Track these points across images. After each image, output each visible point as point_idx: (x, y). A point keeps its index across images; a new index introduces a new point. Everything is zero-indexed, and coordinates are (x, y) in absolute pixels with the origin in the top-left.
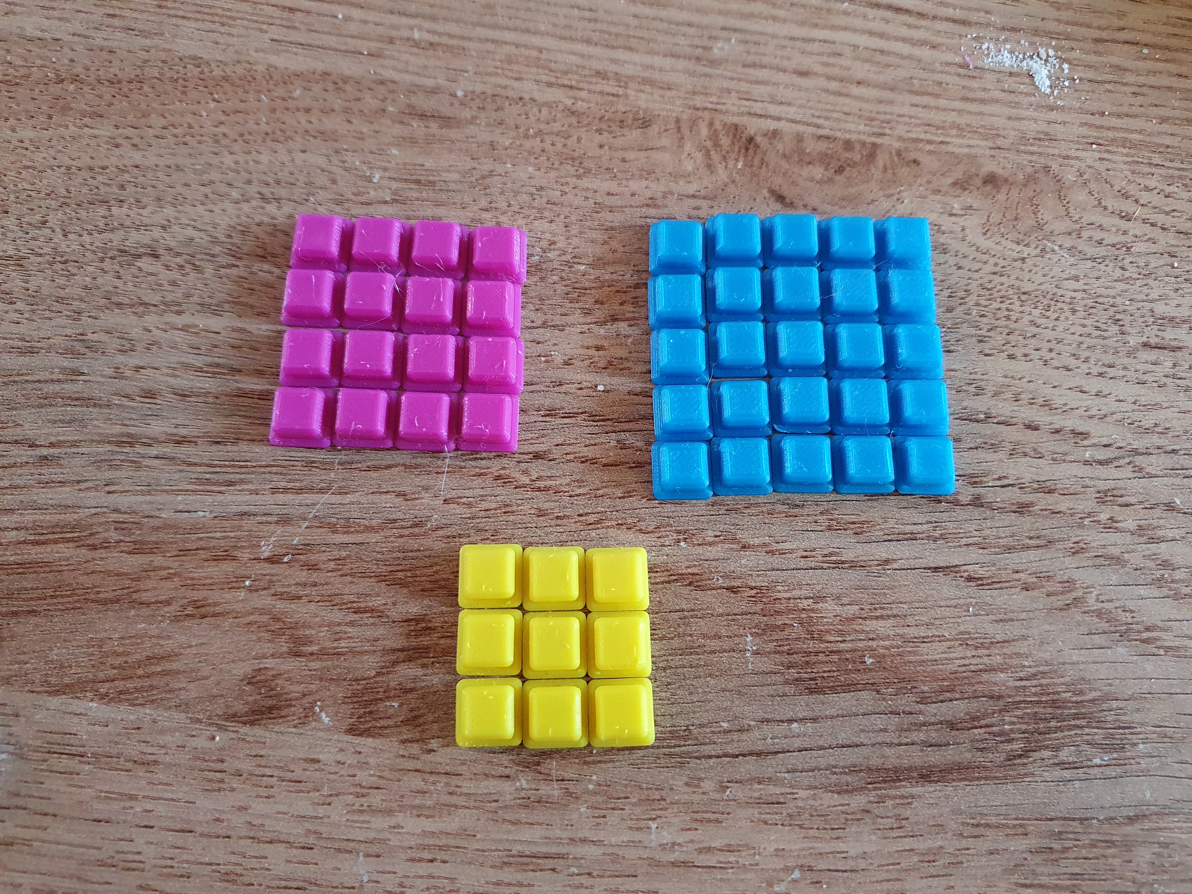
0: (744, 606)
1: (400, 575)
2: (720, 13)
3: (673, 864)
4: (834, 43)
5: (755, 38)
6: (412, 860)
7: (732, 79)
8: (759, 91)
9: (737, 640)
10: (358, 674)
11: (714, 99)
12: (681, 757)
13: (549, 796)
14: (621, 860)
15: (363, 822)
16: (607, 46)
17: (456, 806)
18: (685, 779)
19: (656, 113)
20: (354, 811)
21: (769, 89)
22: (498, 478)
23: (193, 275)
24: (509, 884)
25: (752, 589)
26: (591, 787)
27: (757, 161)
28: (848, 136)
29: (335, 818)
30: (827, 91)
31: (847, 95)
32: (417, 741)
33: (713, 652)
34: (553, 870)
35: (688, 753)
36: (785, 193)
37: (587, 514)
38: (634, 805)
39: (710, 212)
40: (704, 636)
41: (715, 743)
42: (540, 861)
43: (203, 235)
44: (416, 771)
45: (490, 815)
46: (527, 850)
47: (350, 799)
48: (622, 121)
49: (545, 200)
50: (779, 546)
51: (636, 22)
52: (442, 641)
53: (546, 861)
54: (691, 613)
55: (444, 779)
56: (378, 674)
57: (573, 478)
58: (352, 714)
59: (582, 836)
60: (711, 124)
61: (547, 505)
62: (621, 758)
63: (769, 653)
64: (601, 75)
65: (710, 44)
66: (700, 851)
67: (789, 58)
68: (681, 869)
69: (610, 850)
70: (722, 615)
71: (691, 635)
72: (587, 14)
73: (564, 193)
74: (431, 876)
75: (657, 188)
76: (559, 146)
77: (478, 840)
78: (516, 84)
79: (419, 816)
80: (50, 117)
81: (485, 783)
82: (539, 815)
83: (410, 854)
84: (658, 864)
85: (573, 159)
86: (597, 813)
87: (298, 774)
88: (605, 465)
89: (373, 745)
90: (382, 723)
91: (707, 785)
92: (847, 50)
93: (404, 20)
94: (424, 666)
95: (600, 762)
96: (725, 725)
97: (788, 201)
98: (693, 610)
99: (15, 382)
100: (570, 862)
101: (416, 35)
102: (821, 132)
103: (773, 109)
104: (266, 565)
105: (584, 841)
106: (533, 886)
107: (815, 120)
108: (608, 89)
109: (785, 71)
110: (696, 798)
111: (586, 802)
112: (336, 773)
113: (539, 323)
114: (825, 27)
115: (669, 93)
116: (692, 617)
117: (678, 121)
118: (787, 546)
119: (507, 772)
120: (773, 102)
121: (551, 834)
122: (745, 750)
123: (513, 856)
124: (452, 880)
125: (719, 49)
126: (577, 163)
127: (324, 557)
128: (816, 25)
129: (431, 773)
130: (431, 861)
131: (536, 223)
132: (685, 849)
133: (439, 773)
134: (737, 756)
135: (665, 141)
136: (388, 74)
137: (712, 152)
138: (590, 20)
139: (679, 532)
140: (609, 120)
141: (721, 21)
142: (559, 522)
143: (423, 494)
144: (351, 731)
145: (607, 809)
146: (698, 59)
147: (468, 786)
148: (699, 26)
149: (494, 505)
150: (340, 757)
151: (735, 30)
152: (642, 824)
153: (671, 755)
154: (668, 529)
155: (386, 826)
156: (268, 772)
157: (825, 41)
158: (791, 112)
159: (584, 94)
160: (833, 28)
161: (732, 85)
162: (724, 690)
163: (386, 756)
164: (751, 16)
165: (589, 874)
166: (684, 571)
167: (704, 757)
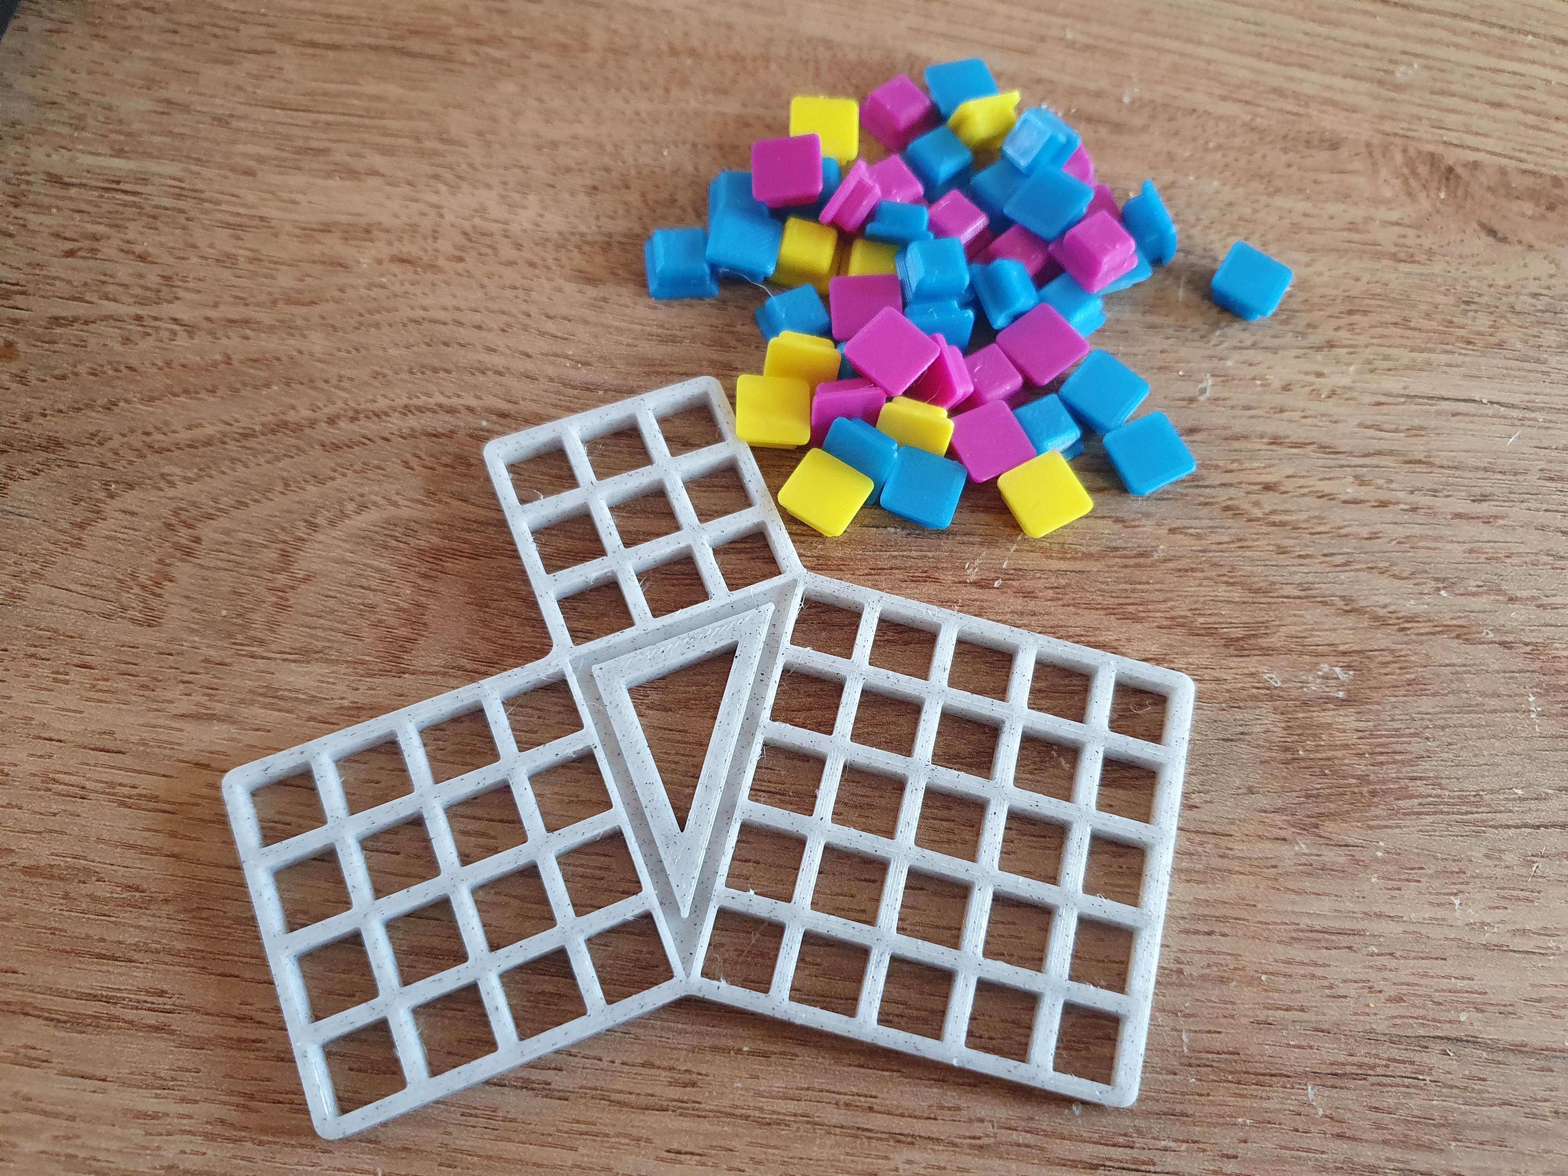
0: (1520, 664)
1: (1131, 609)
2: (1398, 36)
3: (1486, 947)
4: (1522, 75)
5: (1439, 65)
6: (1187, 932)
7: (1420, 105)
8: (1451, 120)
9: (1519, 700)
11: (1405, 125)
12: (1475, 826)
13: (1334, 863)
14: (1425, 940)
15: (1125, 886)
16: (1279, 63)
17: (1230, 871)
18: (1484, 850)
19: (1344, 135)
20: (1111, 872)
21: (1462, 118)
22: (1226, 509)
24: (1302, 963)
25: (1527, 644)
26: (1379, 854)
27: (1460, 192)
28: (1555, 173)
30: (1526, 125)
31: (1547, 130)
33: (1495, 711)
34: (1350, 948)
35: (1483, 821)
36: (1496, 226)
37: (1332, 554)
38: (1431, 877)
39: (1419, 241)
40: (1482, 694)
41: (1511, 811)
42: (1333, 937)
45: (1270, 883)
46: (1318, 924)
47: (1105, 858)
48: (1307, 142)
49: (1236, 216)
50: (1551, 600)
51: (1307, 40)
53: (1340, 937)
54: (1464, 669)
55: (1213, 840)
57: (1312, 514)
59: (1377, 910)
60: (1405, 151)
61: (1286, 543)
62: (1408, 823)
63: (1557, 715)
64: (1279, 92)
65: (1391, 67)
66: (1514, 933)
67: (1479, 88)
68: (1495, 953)
69: (1412, 928)
70: (1498, 672)
71: (1466, 692)
72: (1253, 28)
73: (1255, 211)
74: (1211, 952)
75: (1358, 213)
76: (1243, 162)
77: (1259, 911)
78: (1187, 95)
79: (1188, 881)
80: (667, 91)
81: (1259, 845)
82: (1325, 884)
83: (1184, 923)
84: (1468, 946)
85: (1262, 177)
86: (1390, 884)
88: (1345, 502)
89: (1126, 797)
90: (1133, 773)
91: (1510, 858)
92: (1539, 84)
93: (1053, 19)
95: (1386, 827)
96: (1519, 792)
97: (1500, 235)
98: (1465, 665)
99: (658, 373)
100: (1367, 940)
101: (1069, 36)
102: (1524, 166)
103: (1470, 140)
104: (974, 590)
105: (1379, 916)
106: (1329, 966)
107: (1517, 154)
108: (1289, 108)
109: (1476, 101)
110: (1500, 872)
111: (1376, 871)
113: (1248, 344)
114: (1512, 59)
115: (1354, 116)
116: (1465, 672)
117: (1368, 145)
118: (1558, 600)
119: (1282, 834)
120: (1468, 132)
121: (1341, 907)
122: (1546, 822)
123: (1302, 931)
124: (1236, 956)
125: (1401, 73)
126: (1266, 180)
127: (1040, 584)
128: (1501, 56)
129: (1197, 832)
130: (1210, 933)
132: (1496, 930)
133: (1205, 833)
134: (1538, 827)
135: (1358, 165)
136: (1045, 73)
137: (1411, 180)
138: (1258, 34)
139: (1437, 580)
140: (1294, 139)
141: (1400, 44)
142: (1302, 561)
143: (1144, 522)
145: (1399, 880)
146: (1381, 83)
147: (1240, 848)
148: (1376, 48)
149: (1226, 539)
151: (1416, 55)
152: (1444, 899)
153: (1464, 823)
154: (1425, 575)
157: (1515, 73)
158: (1490, 144)
159: (1261, 110)
160: (1520, 60)
161: (1421, 111)
162: (1513, 754)
164: (1430, 41)
165: (1391, 954)
166: (1449, 623)
167: (1501, 826)
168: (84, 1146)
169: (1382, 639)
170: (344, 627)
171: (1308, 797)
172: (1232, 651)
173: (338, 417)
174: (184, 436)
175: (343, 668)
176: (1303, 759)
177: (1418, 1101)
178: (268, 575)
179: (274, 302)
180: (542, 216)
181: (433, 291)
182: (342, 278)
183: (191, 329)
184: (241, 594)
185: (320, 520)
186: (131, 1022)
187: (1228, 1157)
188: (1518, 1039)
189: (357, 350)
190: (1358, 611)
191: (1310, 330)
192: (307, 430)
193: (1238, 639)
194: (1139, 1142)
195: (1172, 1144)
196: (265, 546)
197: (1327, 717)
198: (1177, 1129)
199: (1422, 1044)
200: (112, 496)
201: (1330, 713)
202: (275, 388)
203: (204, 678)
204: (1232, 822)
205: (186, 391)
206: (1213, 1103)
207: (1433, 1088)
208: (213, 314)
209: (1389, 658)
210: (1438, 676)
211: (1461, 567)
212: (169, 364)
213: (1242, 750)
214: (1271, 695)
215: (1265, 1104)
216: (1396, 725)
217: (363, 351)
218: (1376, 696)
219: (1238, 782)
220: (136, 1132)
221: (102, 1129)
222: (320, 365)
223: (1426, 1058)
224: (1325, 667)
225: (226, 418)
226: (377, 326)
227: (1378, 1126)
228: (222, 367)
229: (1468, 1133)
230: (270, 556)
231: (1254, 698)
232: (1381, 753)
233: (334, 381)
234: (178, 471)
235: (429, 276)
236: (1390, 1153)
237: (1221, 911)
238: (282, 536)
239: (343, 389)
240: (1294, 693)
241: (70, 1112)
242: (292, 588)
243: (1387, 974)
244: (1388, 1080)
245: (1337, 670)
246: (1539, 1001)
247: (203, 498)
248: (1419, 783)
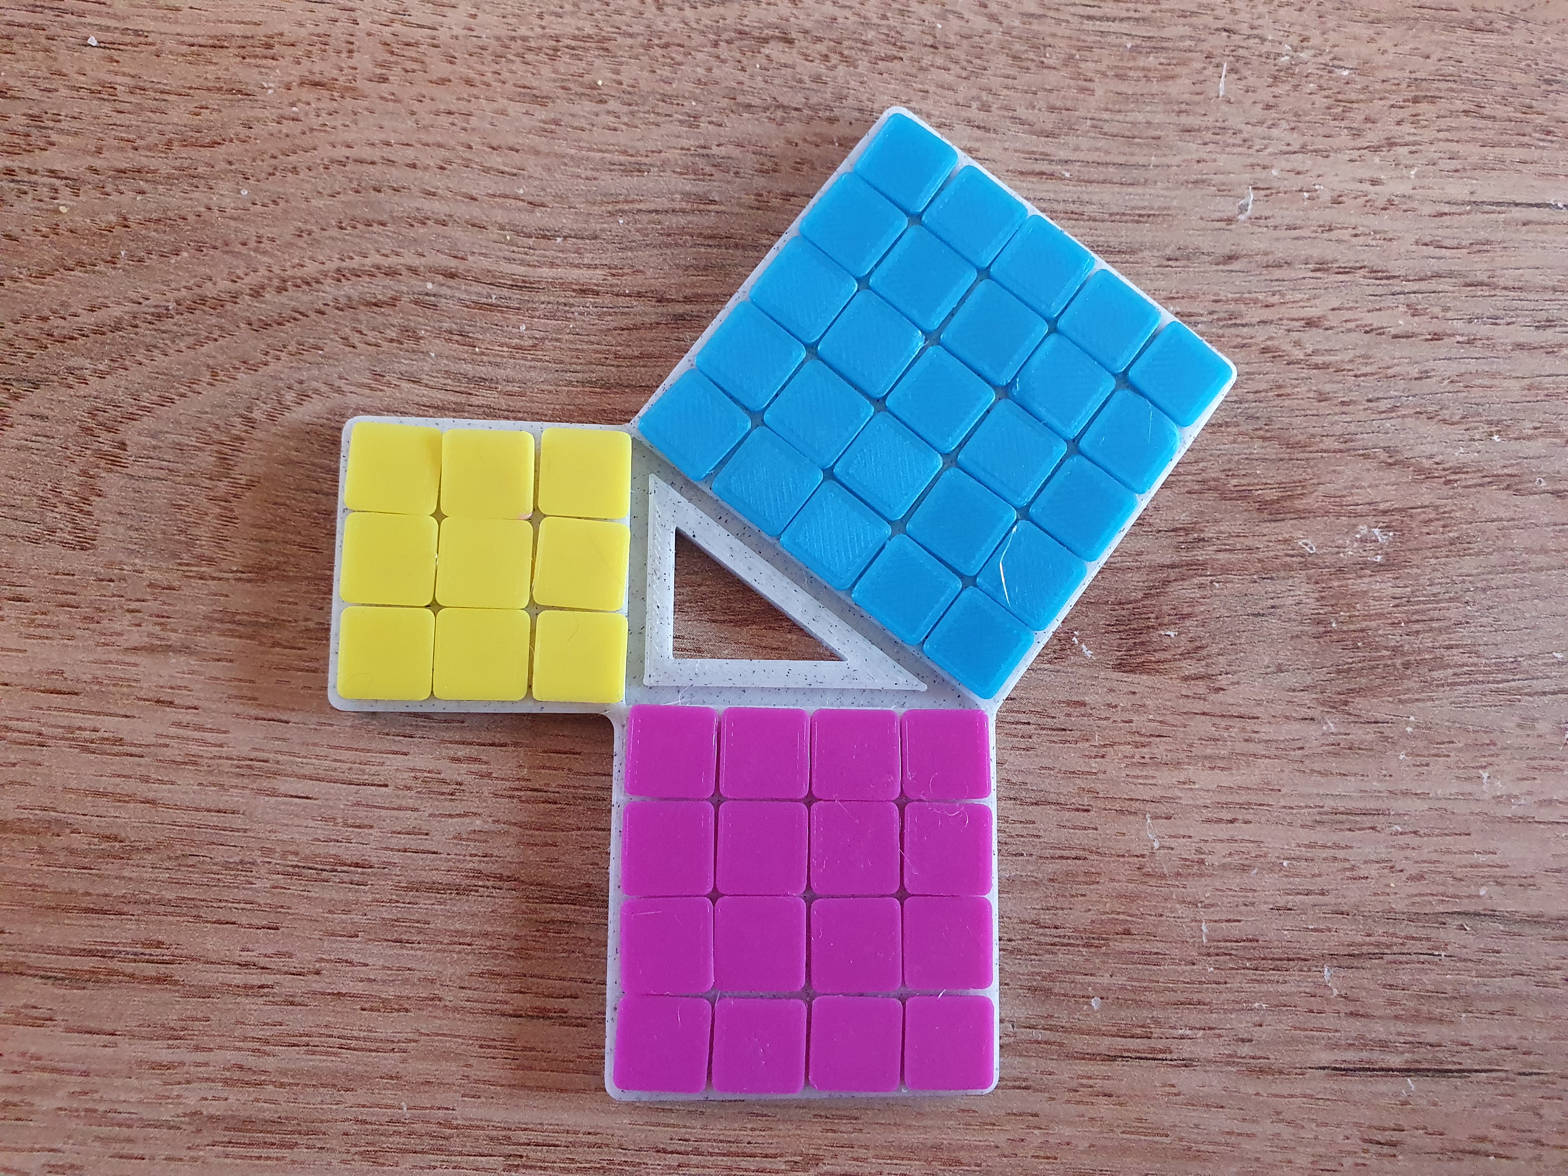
3: (1511, 819)
6: (1208, 821)
10: (1122, 597)
12: (1510, 694)
13: (1362, 742)
14: (1451, 817)
15: (1146, 777)
17: (1255, 756)
18: (1517, 719)
20: (1133, 764)
22: (1265, 350)
23: (842, 69)
24: (1324, 846)
26: (1409, 729)
29: (1112, 772)
32: (1202, 678)
33: (1540, 569)
34: (1373, 828)
35: (1518, 689)
37: (1378, 399)
38: (1460, 750)
41: (1548, 677)
42: (1358, 818)
43: (848, 13)
44: (1204, 714)
45: (1296, 766)
46: (1341, 805)
47: (1128, 749)
52: (1221, 556)
53: (1365, 818)
54: (1511, 523)
55: (1239, 723)
56: (1146, 596)
57: (1358, 352)
58: (1119, 645)
59: (1403, 788)
61: (1328, 388)
66: (1543, 803)
68: (1520, 825)
69: (1438, 805)
70: (1547, 525)
71: (1512, 550)
74: (1233, 840)
77: (1283, 796)
79: (1212, 768)
81: (1287, 727)
82: (1351, 764)
83: (1207, 814)
84: (1494, 820)
86: (1418, 760)
87: (1061, 720)
88: (1395, 337)
89: (1150, 684)
90: (1158, 656)
91: (1543, 727)
94: (1201, 586)
95: (1417, 700)
96: (1559, 656)
98: (1514, 519)
99: (623, 212)
100: (1391, 819)
105: (1405, 794)
106: (1351, 847)
110: (1530, 742)
111: (1405, 747)
112: (1106, 719)
113: (1296, 147)
116: (1513, 527)
119: (1310, 713)
121: (1367, 786)
123: (1326, 814)
124: (1258, 843)
129: (1222, 716)
130: (1232, 822)
131: (1282, 11)
132: (1522, 802)
133: (1232, 716)
139: (1490, 423)
142: (1345, 409)
144: (1120, 666)
145: (1429, 756)
147: (1267, 731)
149: (1264, 386)
150: (1110, 699)
152: (1473, 773)
153: (1499, 691)
154: (1478, 419)
155: (1174, 780)
156: (1023, 718)
162: (1555, 615)
163: (1167, 696)
165: (1415, 832)
166: (1500, 472)
167: (1536, 693)
168: (101, 1099)
169: (1426, 495)
170: (299, 539)
171: (1339, 672)
172: (1265, 515)
173: (263, 287)
174: (87, 320)
175: (304, 586)
176: (1336, 631)
177: (1433, 976)
178: (207, 483)
179: (169, 144)
180: (474, 16)
181: (356, 122)
182: (246, 111)
183: (75, 185)
184: (180, 507)
185: (257, 414)
186: (132, 976)
187: (1243, 1040)
188: (1535, 910)
189: (275, 202)
190: (1403, 464)
191: (1369, 125)
192: (229, 306)
193: (1273, 502)
194: (1157, 1032)
195: (1188, 1032)
196: (200, 449)
197: (1362, 585)
198: (1194, 1017)
199: (1440, 920)
200: (16, 397)
201: (1366, 580)
202: (185, 254)
203: (153, 606)
204: (1259, 703)
205: (81, 264)
206: (1230, 990)
207: (1447, 962)
208: (98, 163)
209: (1433, 516)
210: (1484, 532)
211: (1517, 406)
212: (55, 229)
213: (1273, 624)
214: (1306, 562)
215: (1281, 988)
216: (1435, 590)
217: (282, 204)
218: (1416, 559)
219: (1267, 660)
220: (154, 1082)
221: (118, 1082)
222: (233, 223)
223: (1442, 934)
224: (1363, 529)
225: (131, 294)
226: (295, 170)
227: (1392, 1003)
228: (118, 230)
229: (1479, 1004)
230: (207, 460)
231: (1288, 567)
232: (1418, 621)
233: (253, 244)
234: (87, 363)
235: (349, 103)
236: (1402, 1027)
237: (1243, 798)
238: (216, 437)
239: (265, 253)
240: (1329, 560)
241: (83, 1068)
242: (235, 496)
243: (1409, 853)
244: (1404, 958)
245: (1376, 531)
246: (1558, 871)
247: (121, 395)
248: (1455, 651)
